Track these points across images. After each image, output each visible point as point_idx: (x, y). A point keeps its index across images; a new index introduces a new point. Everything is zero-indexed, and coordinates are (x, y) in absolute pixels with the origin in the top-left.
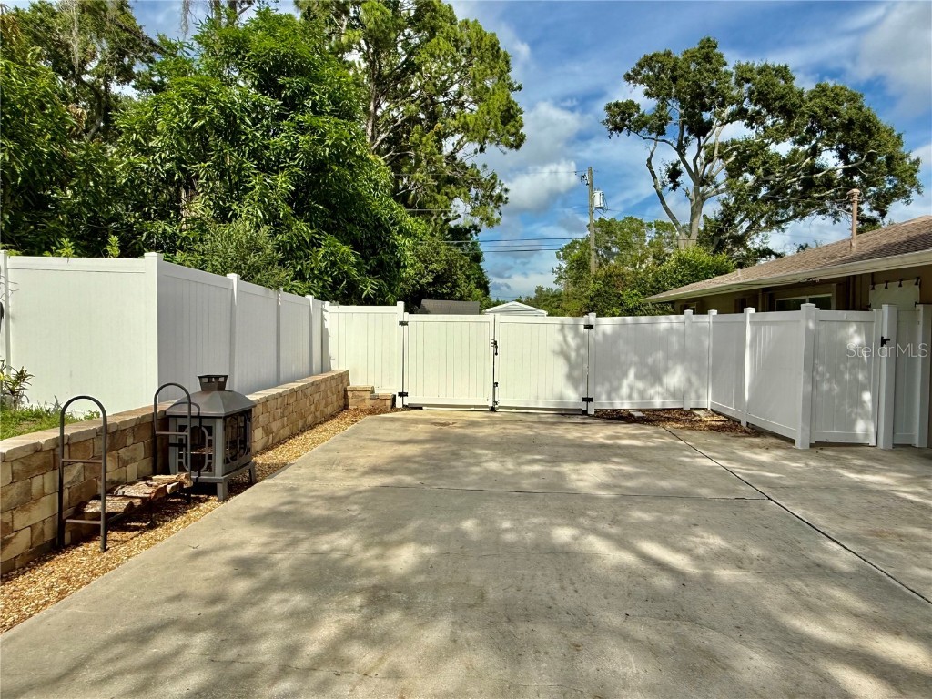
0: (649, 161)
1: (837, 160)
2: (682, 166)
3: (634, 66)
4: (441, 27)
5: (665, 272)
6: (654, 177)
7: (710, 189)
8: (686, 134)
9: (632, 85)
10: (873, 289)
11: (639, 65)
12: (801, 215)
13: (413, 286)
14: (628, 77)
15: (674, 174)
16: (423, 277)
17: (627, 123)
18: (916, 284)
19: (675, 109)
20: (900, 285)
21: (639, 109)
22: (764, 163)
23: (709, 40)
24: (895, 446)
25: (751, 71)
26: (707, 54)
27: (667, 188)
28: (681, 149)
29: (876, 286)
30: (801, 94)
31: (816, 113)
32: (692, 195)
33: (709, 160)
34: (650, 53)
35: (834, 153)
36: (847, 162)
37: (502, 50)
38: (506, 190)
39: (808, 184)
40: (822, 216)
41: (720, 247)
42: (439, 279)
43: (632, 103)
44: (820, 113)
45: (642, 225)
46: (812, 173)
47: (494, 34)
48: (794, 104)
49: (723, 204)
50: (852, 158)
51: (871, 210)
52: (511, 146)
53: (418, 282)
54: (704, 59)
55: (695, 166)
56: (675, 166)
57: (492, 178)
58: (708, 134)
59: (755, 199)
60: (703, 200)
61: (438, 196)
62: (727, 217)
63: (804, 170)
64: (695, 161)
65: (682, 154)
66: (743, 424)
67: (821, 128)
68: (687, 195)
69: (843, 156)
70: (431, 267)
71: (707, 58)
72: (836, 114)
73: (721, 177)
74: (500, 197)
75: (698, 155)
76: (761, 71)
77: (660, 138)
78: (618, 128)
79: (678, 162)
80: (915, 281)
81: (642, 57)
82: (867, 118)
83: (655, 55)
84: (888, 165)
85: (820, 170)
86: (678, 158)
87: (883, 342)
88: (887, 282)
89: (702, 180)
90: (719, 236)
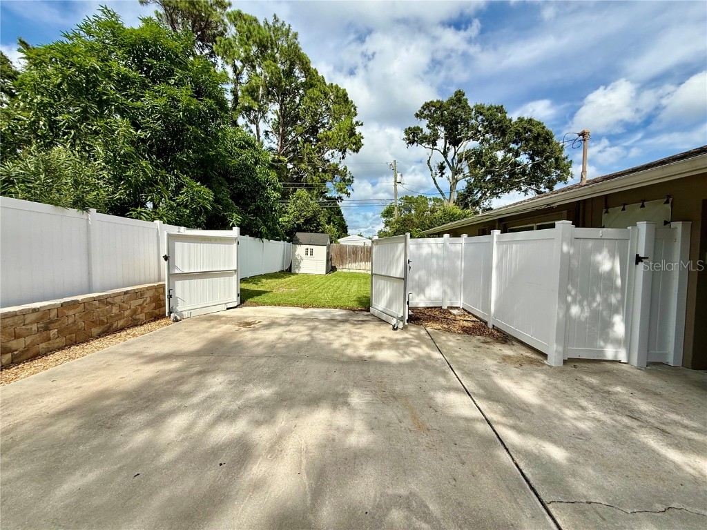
0: (429, 161)
1: (528, 160)
2: (446, 164)
3: (420, 108)
4: (316, 85)
5: (435, 218)
6: (431, 170)
7: (460, 176)
8: (448, 145)
9: (419, 120)
10: (607, 212)
11: (423, 108)
12: (508, 190)
13: (293, 224)
14: (417, 115)
15: (442, 168)
16: (298, 219)
17: (416, 139)
18: (667, 202)
19: (442, 131)
20: (643, 206)
21: (422, 131)
22: (490, 159)
23: (460, 91)
24: (649, 364)
25: (483, 108)
26: (459, 99)
27: (438, 176)
28: (445, 154)
29: (610, 210)
30: (511, 120)
31: (519, 130)
32: (451, 179)
33: (460, 161)
34: (428, 101)
35: (527, 156)
36: (533, 160)
37: (350, 99)
38: (353, 177)
39: (512, 174)
40: (519, 192)
41: (466, 206)
42: (308, 221)
43: (418, 128)
44: (521, 130)
45: (427, 199)
46: (515, 166)
47: (345, 90)
48: (507, 126)
49: (467, 182)
50: (537, 159)
51: (545, 188)
52: (354, 151)
53: (295, 223)
54: (457, 101)
55: (453, 163)
56: (442, 164)
57: (344, 169)
58: (460, 145)
59: (484, 181)
60: (457, 181)
61: (314, 177)
62: (469, 190)
63: (511, 165)
64: (452, 160)
65: (446, 157)
66: (490, 326)
67: (521, 140)
68: (449, 179)
69: (532, 158)
70: (303, 214)
71: (459, 100)
72: (531, 131)
73: (466, 171)
74: (349, 180)
75: (454, 157)
76: (488, 110)
77: (435, 147)
78: (412, 142)
79: (444, 162)
80: (665, 200)
81: (424, 103)
82: (547, 133)
83: (431, 102)
84: (556, 163)
85: (519, 165)
86: (444, 160)
87: (639, 259)
88: (624, 205)
89: (456, 172)
90: (465, 200)
